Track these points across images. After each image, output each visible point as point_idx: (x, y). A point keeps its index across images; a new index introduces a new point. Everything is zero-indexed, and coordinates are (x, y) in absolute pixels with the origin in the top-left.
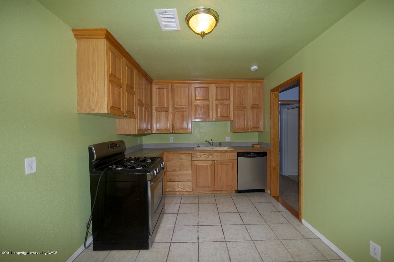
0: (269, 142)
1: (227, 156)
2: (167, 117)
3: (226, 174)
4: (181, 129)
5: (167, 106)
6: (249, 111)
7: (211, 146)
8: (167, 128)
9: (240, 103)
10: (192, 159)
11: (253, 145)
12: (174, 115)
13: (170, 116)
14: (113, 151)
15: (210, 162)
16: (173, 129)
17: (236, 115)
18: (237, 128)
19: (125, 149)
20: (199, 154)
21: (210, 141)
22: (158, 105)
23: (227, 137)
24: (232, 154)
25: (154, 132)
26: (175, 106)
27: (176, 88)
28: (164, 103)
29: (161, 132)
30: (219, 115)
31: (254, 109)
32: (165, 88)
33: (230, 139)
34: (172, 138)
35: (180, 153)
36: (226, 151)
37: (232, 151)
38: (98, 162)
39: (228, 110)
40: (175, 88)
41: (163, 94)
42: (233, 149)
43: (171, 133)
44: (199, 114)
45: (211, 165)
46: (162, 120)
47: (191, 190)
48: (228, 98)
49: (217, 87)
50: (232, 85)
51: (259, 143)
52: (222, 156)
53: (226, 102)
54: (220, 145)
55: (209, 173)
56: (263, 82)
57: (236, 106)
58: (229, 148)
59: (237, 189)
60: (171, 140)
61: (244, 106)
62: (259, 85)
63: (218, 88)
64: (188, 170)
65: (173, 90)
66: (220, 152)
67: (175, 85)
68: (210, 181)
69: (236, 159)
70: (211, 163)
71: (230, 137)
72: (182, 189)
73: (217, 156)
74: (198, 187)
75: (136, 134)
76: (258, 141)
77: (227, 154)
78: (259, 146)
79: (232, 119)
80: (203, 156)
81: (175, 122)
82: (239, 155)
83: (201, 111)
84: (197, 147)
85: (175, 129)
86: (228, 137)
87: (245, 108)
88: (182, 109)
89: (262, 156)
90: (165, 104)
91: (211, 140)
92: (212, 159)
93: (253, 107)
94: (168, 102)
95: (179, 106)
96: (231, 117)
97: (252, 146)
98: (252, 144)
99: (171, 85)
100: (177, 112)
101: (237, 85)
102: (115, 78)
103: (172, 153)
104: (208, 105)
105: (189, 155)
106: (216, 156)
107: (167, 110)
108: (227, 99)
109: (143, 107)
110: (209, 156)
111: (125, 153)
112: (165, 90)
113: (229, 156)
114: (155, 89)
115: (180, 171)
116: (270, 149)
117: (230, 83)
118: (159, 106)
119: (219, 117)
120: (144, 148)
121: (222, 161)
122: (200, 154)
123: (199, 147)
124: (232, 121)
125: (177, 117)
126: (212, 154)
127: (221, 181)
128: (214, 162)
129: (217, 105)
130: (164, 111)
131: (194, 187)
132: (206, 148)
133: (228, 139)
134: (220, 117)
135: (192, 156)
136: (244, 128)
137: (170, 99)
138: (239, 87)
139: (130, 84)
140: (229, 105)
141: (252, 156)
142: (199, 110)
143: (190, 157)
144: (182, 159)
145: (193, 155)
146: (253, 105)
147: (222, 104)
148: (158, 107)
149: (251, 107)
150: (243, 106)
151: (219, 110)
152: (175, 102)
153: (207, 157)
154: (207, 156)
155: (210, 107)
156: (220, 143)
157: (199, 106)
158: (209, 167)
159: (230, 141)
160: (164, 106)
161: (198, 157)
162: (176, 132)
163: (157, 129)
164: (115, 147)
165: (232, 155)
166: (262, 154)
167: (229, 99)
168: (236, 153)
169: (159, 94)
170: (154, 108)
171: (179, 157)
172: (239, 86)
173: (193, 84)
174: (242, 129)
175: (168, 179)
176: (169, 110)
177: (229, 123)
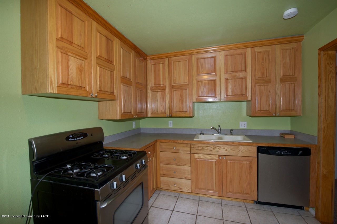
0: (316, 134)
1: (241, 151)
2: (163, 98)
3: (240, 176)
4: (180, 112)
5: (163, 84)
6: (277, 86)
7: (219, 134)
8: (164, 111)
9: (263, 74)
10: (191, 151)
11: (283, 135)
12: (172, 94)
13: (167, 96)
14: (77, 143)
15: (217, 157)
16: (170, 113)
17: (256, 91)
18: (257, 110)
19: (103, 138)
20: (200, 145)
21: (217, 128)
22: (153, 84)
23: (241, 123)
24: (250, 148)
25: (149, 115)
26: (173, 84)
27: (174, 62)
28: (160, 81)
29: (156, 116)
30: (230, 93)
31: (286, 83)
32: (161, 63)
33: (246, 125)
34: (171, 122)
35: (176, 143)
36: (240, 144)
37: (249, 144)
38: (45, 160)
39: (244, 85)
40: (172, 62)
41: (159, 70)
42: (251, 141)
43: (167, 117)
44: (202, 92)
45: (217, 162)
46: (157, 101)
47: (190, 191)
48: (243, 68)
49: (226, 56)
50: (249, 50)
51: (291, 133)
52: (233, 151)
53: (241, 75)
54: (232, 132)
55: (214, 172)
56: (302, 39)
57: (256, 80)
58: (244, 139)
59: (256, 200)
60: (169, 124)
61: (269, 78)
62: (294, 45)
63: (229, 57)
64: (186, 165)
65: (170, 64)
66: (231, 145)
67: (172, 58)
68: (216, 183)
69: (256, 156)
70: (217, 159)
71: (246, 123)
72: (179, 189)
73: (227, 150)
74: (199, 189)
75: (118, 119)
76: (290, 129)
77: (241, 148)
78: (292, 137)
79: (250, 98)
80: (206, 149)
81: (172, 103)
82: (260, 150)
83: (205, 89)
84: (200, 134)
85: (173, 111)
86: (243, 123)
87: (270, 81)
88: (181, 87)
89: (301, 155)
90: (161, 83)
91: (219, 126)
92: (219, 154)
93: (283, 80)
94: (164, 79)
95: (177, 84)
96: (247, 96)
97: (281, 136)
98: (281, 134)
99: (167, 59)
100: (174, 91)
101: (257, 50)
102: (72, 46)
103: (166, 142)
104: (215, 81)
105: (187, 146)
106: (225, 150)
107: (163, 89)
108: (241, 71)
109: (132, 87)
110: (214, 149)
111: (104, 143)
112: (161, 65)
113: (244, 151)
114: (151, 65)
115: (176, 165)
116: (316, 146)
117: (246, 47)
118: (155, 85)
119: (230, 95)
120: (141, 132)
121: (234, 158)
122: (203, 145)
123: (203, 134)
124: (250, 101)
125: (174, 97)
126: (219, 147)
127: (231, 184)
128: (222, 158)
129: (227, 80)
130: (160, 90)
131: (193, 188)
132: (213, 136)
133: (243, 125)
134: (232, 95)
135: (191, 148)
136: (269, 110)
137: (167, 76)
138: (261, 52)
139: (104, 55)
140: (245, 78)
141: (282, 153)
142: (202, 87)
143: (189, 149)
144: (178, 150)
145: (192, 146)
146: (283, 76)
147: (234, 78)
148: (153, 86)
149: (280, 80)
150: (267, 78)
151: (230, 86)
152: (173, 79)
153: (211, 151)
154: (212, 149)
155: (218, 82)
156: (232, 130)
157: (202, 83)
158: (214, 164)
159: (246, 127)
160: (160, 85)
161: (198, 150)
162: (174, 115)
163: (153, 112)
164: (82, 137)
165: (249, 150)
166: (300, 152)
167: (245, 70)
168: (256, 148)
169: (154, 71)
170: (149, 87)
171: (174, 148)
172: (260, 50)
173: (194, 55)
174: (265, 111)
175: (162, 173)
176: (165, 89)
177: (244, 104)
